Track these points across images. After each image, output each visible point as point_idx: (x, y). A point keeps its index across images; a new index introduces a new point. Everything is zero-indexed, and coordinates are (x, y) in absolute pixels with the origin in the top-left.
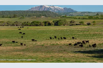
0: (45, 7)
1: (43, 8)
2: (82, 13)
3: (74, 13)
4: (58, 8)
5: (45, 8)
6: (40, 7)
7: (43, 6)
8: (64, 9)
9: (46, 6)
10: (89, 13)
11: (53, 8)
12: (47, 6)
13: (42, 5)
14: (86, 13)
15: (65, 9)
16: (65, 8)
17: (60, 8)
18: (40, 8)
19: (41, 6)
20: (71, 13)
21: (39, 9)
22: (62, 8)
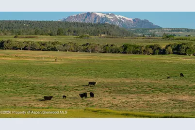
0: (96, 17)
1: (93, 17)
2: (173, 31)
3: (156, 30)
4: (123, 19)
5: (96, 19)
6: (85, 15)
7: (92, 13)
8: (134, 20)
9: (98, 14)
10: (188, 30)
11: (111, 19)
12: (100, 15)
13: (90, 11)
14: (182, 31)
15: (136, 21)
16: (137, 19)
17: (127, 19)
18: (86, 17)
19: (89, 14)
20: (150, 31)
21: (84, 20)
22: (129, 19)
